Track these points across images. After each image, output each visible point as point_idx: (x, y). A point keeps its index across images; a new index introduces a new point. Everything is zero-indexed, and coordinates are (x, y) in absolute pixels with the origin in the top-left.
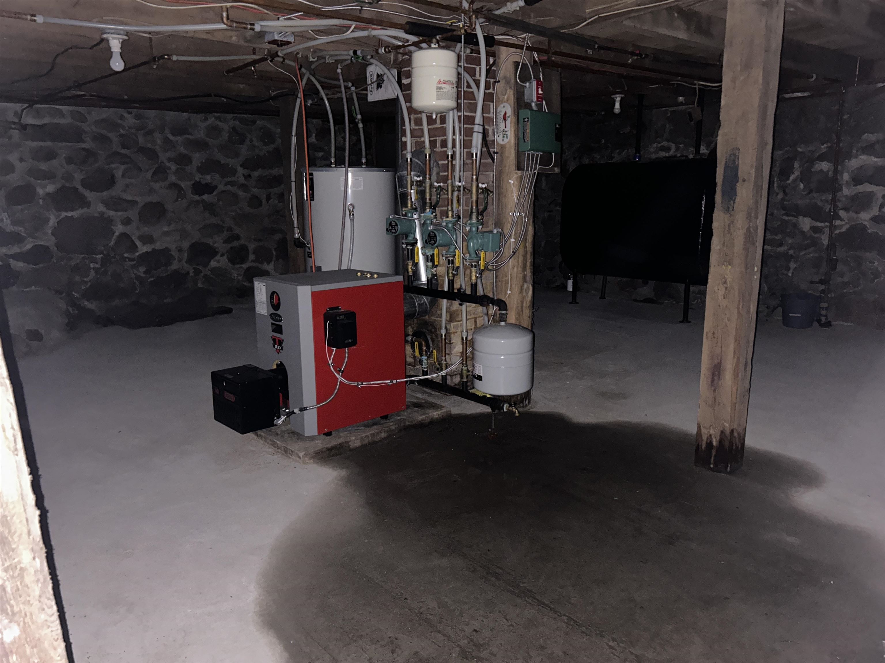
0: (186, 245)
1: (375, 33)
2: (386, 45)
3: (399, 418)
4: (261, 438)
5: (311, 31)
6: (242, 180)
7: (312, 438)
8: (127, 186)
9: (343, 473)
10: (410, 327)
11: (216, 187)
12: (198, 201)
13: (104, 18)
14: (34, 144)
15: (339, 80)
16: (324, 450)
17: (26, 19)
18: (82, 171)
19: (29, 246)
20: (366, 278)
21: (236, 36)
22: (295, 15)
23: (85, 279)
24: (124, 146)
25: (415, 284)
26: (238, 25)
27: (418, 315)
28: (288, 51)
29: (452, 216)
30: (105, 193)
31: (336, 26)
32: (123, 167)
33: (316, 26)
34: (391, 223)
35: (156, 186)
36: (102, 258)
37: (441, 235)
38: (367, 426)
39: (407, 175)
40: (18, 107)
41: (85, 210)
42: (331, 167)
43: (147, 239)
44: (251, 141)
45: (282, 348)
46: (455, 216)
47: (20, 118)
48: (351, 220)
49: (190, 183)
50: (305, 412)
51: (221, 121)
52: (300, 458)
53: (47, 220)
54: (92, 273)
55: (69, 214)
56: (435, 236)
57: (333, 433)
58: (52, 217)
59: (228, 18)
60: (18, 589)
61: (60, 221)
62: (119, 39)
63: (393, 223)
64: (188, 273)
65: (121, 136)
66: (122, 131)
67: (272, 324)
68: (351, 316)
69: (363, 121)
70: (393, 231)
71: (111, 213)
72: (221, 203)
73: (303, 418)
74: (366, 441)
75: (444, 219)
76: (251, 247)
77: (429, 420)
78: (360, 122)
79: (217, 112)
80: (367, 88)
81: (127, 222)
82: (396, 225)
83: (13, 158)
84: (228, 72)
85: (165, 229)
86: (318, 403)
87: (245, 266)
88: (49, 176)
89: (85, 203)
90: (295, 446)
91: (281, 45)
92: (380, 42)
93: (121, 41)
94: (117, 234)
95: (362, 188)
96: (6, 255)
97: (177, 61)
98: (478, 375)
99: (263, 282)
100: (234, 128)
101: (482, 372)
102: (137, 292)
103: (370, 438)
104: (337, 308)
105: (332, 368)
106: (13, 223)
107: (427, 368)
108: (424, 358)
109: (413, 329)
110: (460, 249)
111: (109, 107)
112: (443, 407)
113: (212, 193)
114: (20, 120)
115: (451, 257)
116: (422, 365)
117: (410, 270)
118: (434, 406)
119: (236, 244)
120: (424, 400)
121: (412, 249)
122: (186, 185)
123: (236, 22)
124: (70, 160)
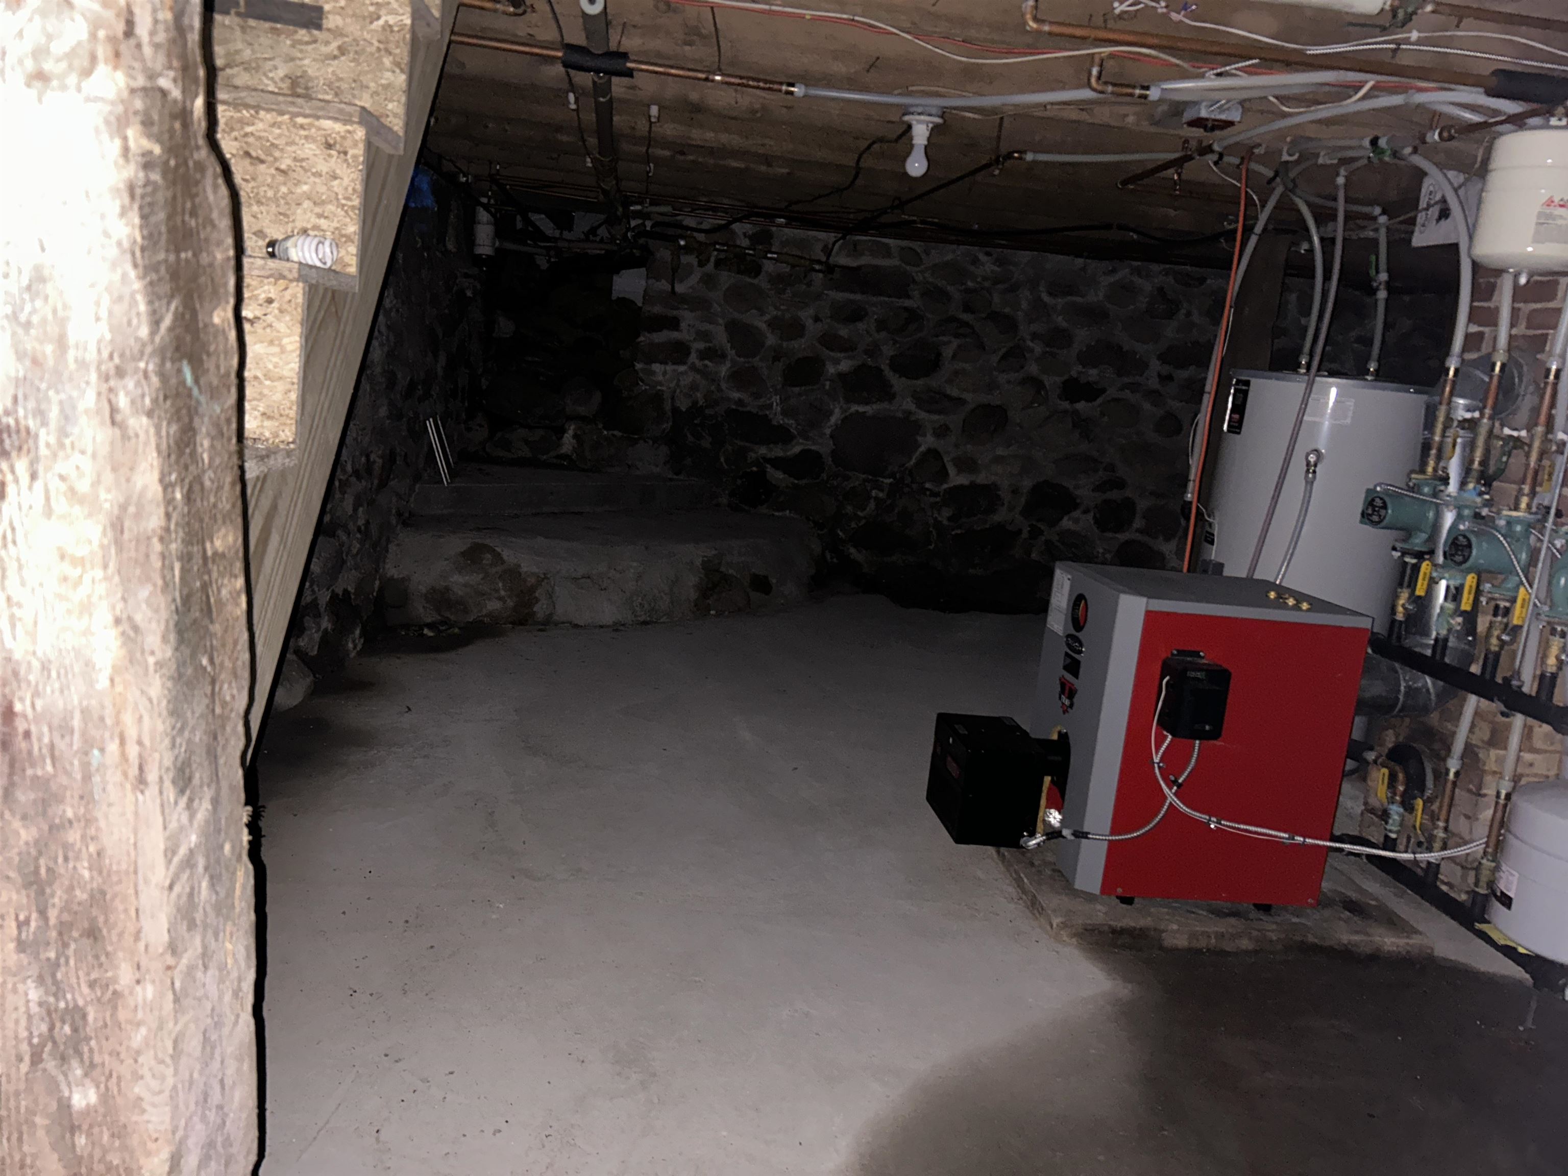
0: (1027, 484)
1: (1420, 98)
2: (1442, 124)
3: (1295, 920)
4: (1003, 862)
5: (1277, 97)
6: (1154, 383)
7: (1089, 897)
8: (956, 373)
9: (1124, 991)
10: (1390, 732)
11: (1103, 391)
12: (1065, 412)
13: (910, 88)
14: (840, 296)
15: (1335, 199)
16: (1106, 928)
17: (780, 91)
18: (895, 342)
19: (797, 449)
20: (1285, 606)
21: (1135, 114)
22: (1240, 65)
23: (859, 513)
24: (967, 308)
25: (1408, 643)
26: (1116, 89)
27: (1400, 711)
28: (1231, 141)
29: (1529, 506)
30: (920, 382)
31: (1328, 84)
32: (955, 343)
33: (1285, 86)
34: (1373, 500)
35: (1002, 378)
36: (891, 484)
37: (1485, 545)
38: (1219, 913)
39: (1441, 403)
40: (828, 237)
41: (886, 405)
42: (1298, 373)
43: (967, 464)
44: (1189, 314)
45: (1071, 706)
46: (1534, 509)
47: (829, 255)
48: (1307, 482)
49: (1059, 380)
50: (1084, 841)
51: (1139, 275)
52: (1052, 926)
53: (831, 413)
54: (872, 505)
55: (861, 409)
56: (1469, 546)
57: (1136, 900)
58: (837, 411)
59: (1099, 78)
60: (106, 1025)
61: (846, 417)
62: (927, 123)
63: (1378, 502)
64: (1020, 531)
65: (968, 291)
66: (970, 284)
67: (1067, 654)
68: (1220, 677)
69: (1389, 286)
70: (1375, 518)
71: (922, 415)
72: (1106, 419)
73: (1077, 854)
74: (1202, 943)
75: (1505, 513)
76: (1142, 505)
77: (1368, 950)
78: (1382, 287)
79: (1135, 259)
80: (1415, 218)
81: (942, 432)
82: (1385, 507)
83: (806, 315)
84: (1125, 182)
85: (1000, 451)
86: (1112, 833)
87: (1123, 537)
88: (847, 347)
89: (887, 393)
90: (1051, 900)
91: (1213, 129)
92: (1434, 118)
93: (931, 125)
94: (922, 449)
95: (1349, 421)
96: (764, 458)
97: (1034, 162)
98: (1502, 893)
99: (1069, 573)
100: (1161, 290)
101: (1514, 887)
102: (931, 547)
103: (1213, 941)
104: (1196, 654)
105: (1157, 771)
106: (784, 413)
107: (1398, 832)
108: (1396, 810)
109: (1397, 737)
110: (1531, 586)
111: (959, 243)
112: (1417, 932)
113: (1095, 400)
114: (828, 258)
115: (1504, 600)
116: (1387, 823)
117: (1400, 609)
118: (1393, 922)
119: (1114, 495)
120: (1376, 899)
121: (1414, 565)
122: (1051, 381)
123: (1114, 85)
124: (882, 325)
